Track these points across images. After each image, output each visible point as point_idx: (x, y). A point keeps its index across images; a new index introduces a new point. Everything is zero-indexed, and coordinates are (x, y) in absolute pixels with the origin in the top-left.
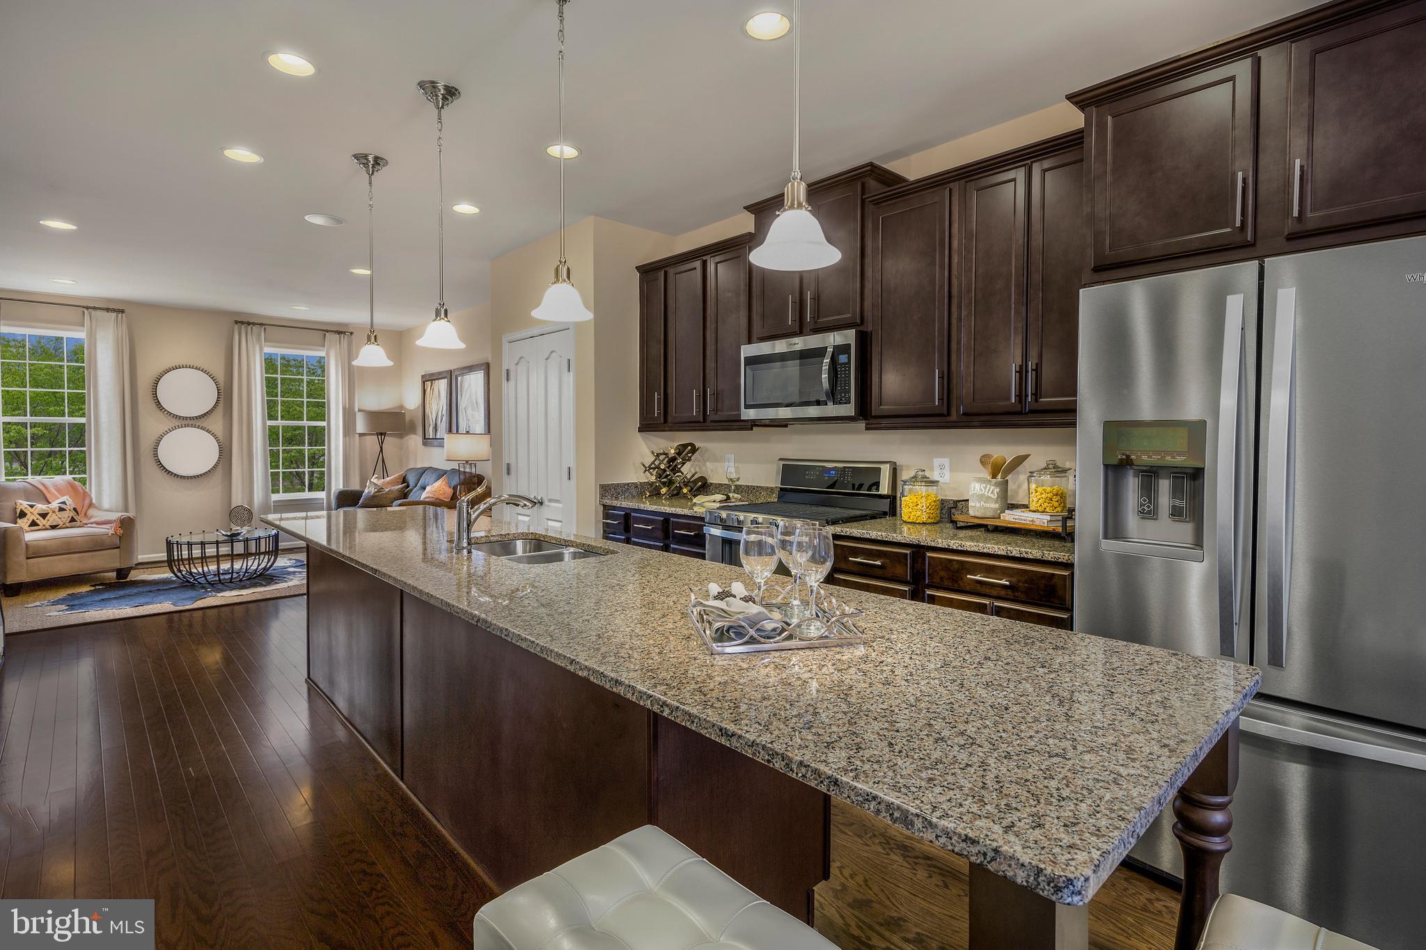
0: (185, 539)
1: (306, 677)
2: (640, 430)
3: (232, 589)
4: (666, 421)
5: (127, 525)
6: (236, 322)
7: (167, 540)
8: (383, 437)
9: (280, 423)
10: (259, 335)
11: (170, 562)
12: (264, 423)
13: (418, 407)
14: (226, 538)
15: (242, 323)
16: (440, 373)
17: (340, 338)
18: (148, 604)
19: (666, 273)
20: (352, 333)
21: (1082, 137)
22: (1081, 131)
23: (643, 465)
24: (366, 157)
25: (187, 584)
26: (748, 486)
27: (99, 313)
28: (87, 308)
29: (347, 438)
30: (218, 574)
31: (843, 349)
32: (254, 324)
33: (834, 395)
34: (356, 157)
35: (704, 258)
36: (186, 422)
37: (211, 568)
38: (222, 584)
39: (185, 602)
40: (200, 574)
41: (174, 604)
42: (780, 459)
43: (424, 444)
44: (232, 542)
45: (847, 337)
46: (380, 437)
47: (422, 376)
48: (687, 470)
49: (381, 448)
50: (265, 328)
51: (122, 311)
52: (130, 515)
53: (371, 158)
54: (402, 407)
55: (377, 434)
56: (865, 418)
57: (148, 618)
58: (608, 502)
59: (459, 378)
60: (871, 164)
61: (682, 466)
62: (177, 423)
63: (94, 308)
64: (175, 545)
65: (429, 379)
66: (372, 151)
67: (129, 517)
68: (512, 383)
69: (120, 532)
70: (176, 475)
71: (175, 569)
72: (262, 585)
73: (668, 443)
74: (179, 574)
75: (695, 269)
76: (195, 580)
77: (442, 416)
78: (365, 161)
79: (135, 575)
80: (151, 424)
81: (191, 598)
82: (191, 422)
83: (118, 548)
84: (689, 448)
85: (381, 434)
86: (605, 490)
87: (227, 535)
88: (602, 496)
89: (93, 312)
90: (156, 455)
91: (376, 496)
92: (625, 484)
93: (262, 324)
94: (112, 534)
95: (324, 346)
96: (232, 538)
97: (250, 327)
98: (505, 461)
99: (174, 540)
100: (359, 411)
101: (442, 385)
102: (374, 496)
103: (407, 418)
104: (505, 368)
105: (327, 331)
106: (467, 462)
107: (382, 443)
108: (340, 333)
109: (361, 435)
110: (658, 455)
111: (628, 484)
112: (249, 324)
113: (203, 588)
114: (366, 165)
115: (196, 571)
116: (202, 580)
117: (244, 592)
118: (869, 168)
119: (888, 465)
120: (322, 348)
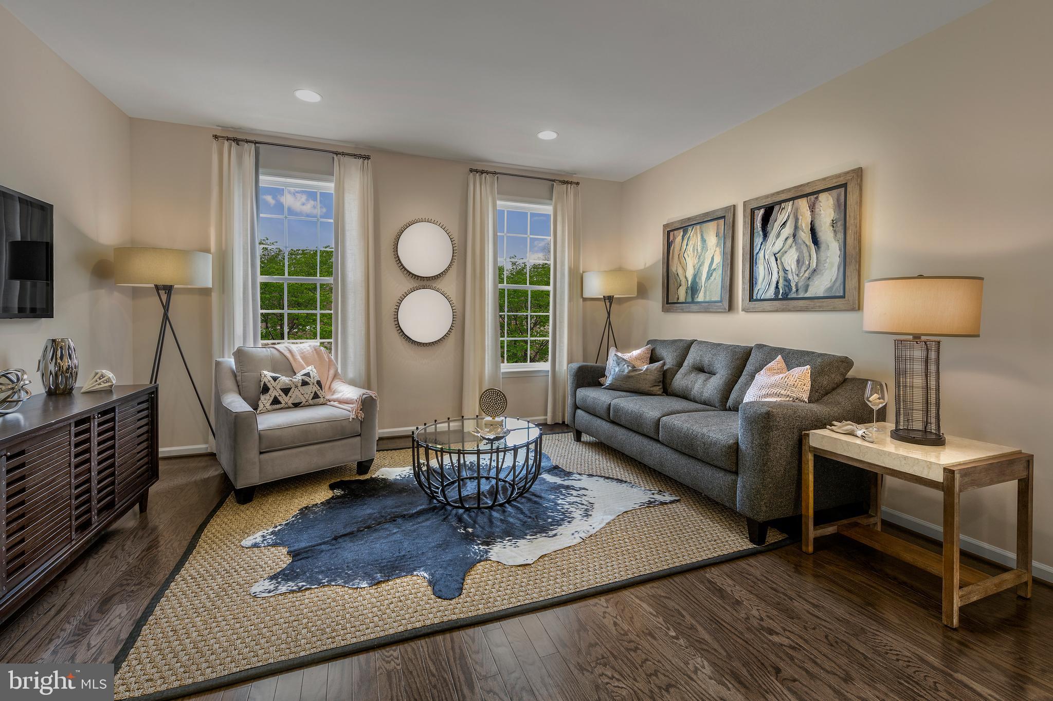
5: (368, 406)
6: (471, 170)
10: (492, 185)
12: (495, 287)
15: (477, 171)
20: (578, 184)
27: (347, 159)
28: (337, 154)
32: (487, 173)
36: (424, 283)
43: (665, 310)
50: (497, 177)
51: (367, 158)
52: (372, 393)
62: (415, 284)
63: (343, 154)
69: (361, 415)
70: (420, 343)
80: (394, 284)
82: (427, 283)
83: (360, 435)
89: (341, 157)
90: (396, 319)
91: (632, 377)
93: (495, 173)
94: (353, 419)
95: (551, 199)
97: (484, 175)
102: (628, 377)
105: (554, 181)
106: (917, 337)
108: (566, 183)
112: (482, 172)
120: (548, 201)
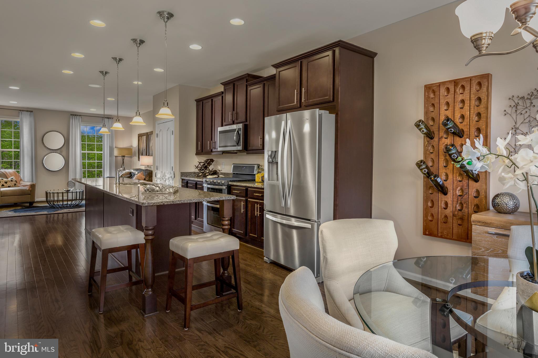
0: (52, 192)
1: (85, 228)
2: (196, 154)
3: (67, 209)
4: (202, 152)
5: (33, 187)
6: (71, 115)
7: (46, 192)
8: (124, 157)
9: (86, 152)
10: (79, 119)
11: (47, 201)
12: (80, 152)
13: (137, 146)
14: (65, 191)
15: (73, 115)
16: (144, 133)
17: (109, 120)
18: (39, 212)
19: (203, 102)
21: (275, 76)
22: (275, 75)
23: (195, 166)
24: (103, 72)
25: (52, 207)
26: (227, 173)
27: (24, 112)
28: (20, 111)
29: (111, 158)
30: (63, 205)
31: (239, 129)
32: (77, 115)
33: (238, 144)
34: (100, 72)
35: (212, 98)
36: (53, 151)
37: (61, 203)
38: (64, 207)
39: (51, 212)
40: (57, 205)
41: (48, 212)
42: (233, 164)
44: (68, 193)
45: (241, 126)
46: (123, 157)
47: (138, 134)
48: (211, 168)
49: (123, 161)
50: (81, 117)
51: (32, 112)
52: (34, 183)
53: (104, 72)
54: (132, 146)
55: (122, 156)
56: (247, 150)
57: (40, 216)
58: (182, 178)
59: (150, 136)
60: (248, 74)
61: (209, 166)
62: (49, 151)
64: (49, 194)
65: (140, 136)
66: (104, 71)
67: (34, 184)
68: (158, 138)
69: (30, 189)
70: (49, 170)
71: (49, 203)
72: (77, 208)
73: (203, 159)
74: (51, 205)
75: (209, 102)
76: (55, 206)
77: (144, 149)
78: (102, 73)
79: (35, 205)
80: (42, 151)
81: (53, 211)
82: (55, 151)
83: (30, 194)
84: (209, 160)
85: (123, 156)
86: (183, 174)
87: (66, 191)
88: (181, 176)
89: (22, 112)
90: (43, 162)
92: (190, 172)
93: (80, 115)
94: (28, 190)
95: (102, 123)
96: (68, 191)
97: (76, 116)
98: (156, 165)
99: (48, 192)
100: (115, 147)
101: (144, 138)
103: (133, 151)
104: (156, 133)
106: (148, 166)
107: (124, 160)
108: (108, 118)
109: (116, 157)
110: (200, 163)
111: (191, 172)
112: (76, 115)
113: (57, 208)
114: (103, 74)
115: (56, 204)
116: (58, 206)
117: (71, 210)
118: (247, 75)
119: (256, 165)
